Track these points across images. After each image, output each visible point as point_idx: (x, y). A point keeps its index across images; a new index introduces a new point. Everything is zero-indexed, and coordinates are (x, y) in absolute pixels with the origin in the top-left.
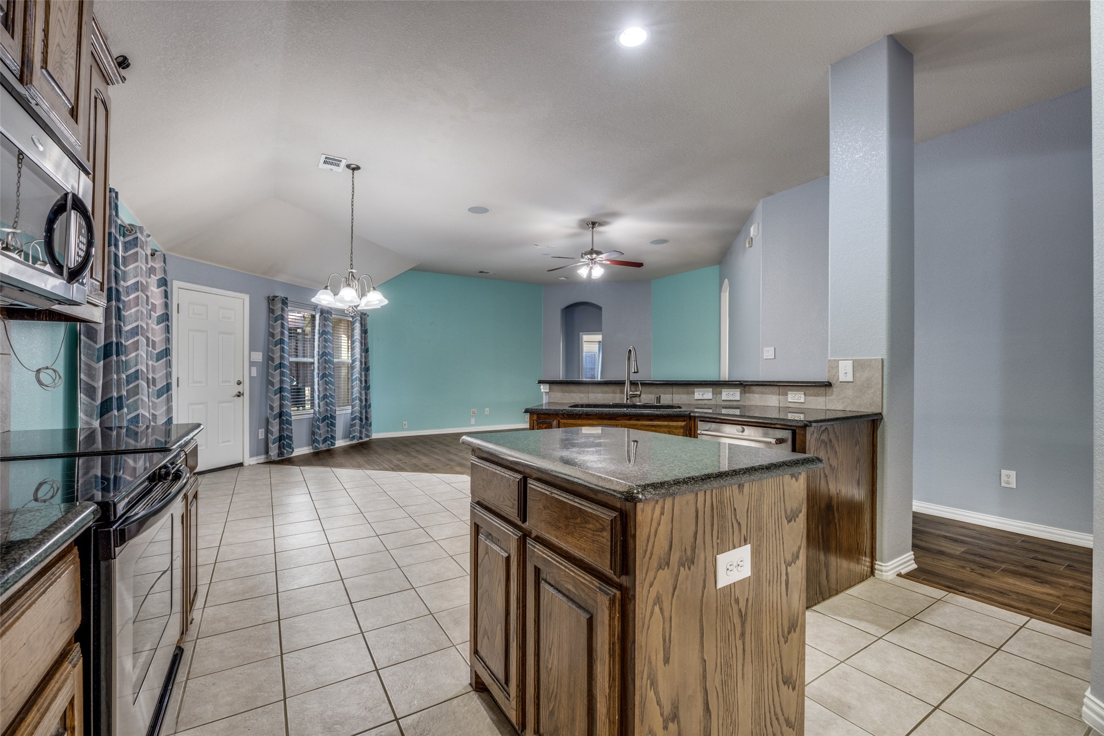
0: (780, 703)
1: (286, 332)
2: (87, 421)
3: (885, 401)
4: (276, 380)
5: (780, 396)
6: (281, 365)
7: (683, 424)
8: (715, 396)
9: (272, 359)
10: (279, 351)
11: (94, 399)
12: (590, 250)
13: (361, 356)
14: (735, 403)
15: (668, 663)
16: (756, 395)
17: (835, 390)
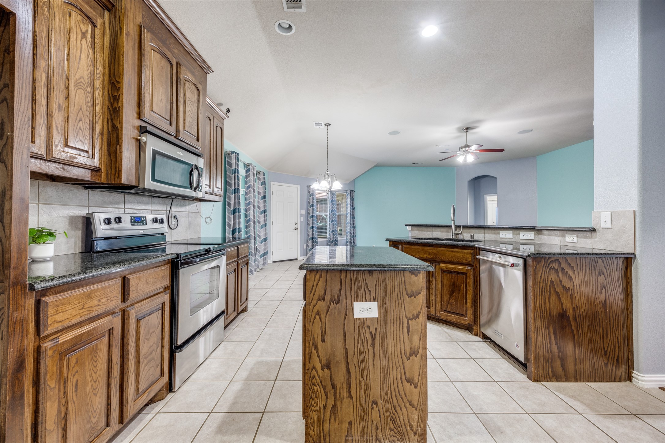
0: (404, 391)
1: (315, 201)
2: (229, 236)
3: (637, 244)
4: (311, 223)
5: (561, 238)
6: (312, 216)
7: (472, 251)
8: (515, 236)
9: (309, 213)
10: (312, 209)
11: (230, 228)
12: (465, 145)
13: (351, 211)
14: (530, 242)
15: (324, 342)
16: (545, 236)
17: (598, 234)
